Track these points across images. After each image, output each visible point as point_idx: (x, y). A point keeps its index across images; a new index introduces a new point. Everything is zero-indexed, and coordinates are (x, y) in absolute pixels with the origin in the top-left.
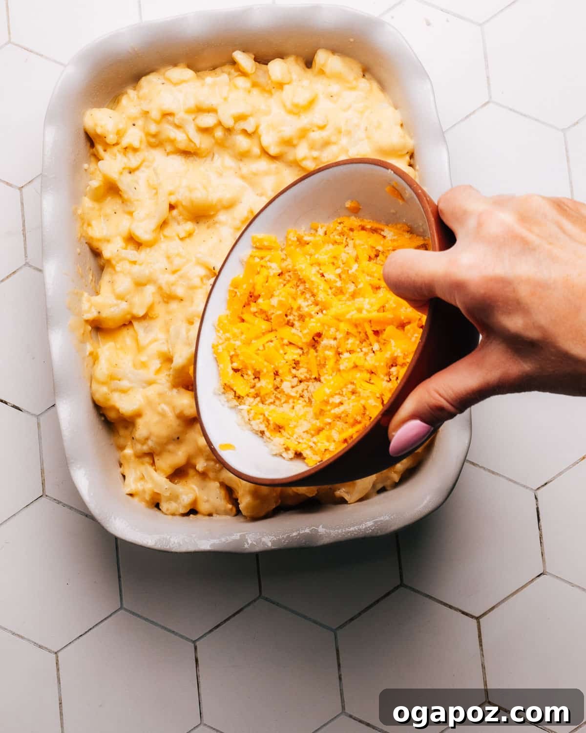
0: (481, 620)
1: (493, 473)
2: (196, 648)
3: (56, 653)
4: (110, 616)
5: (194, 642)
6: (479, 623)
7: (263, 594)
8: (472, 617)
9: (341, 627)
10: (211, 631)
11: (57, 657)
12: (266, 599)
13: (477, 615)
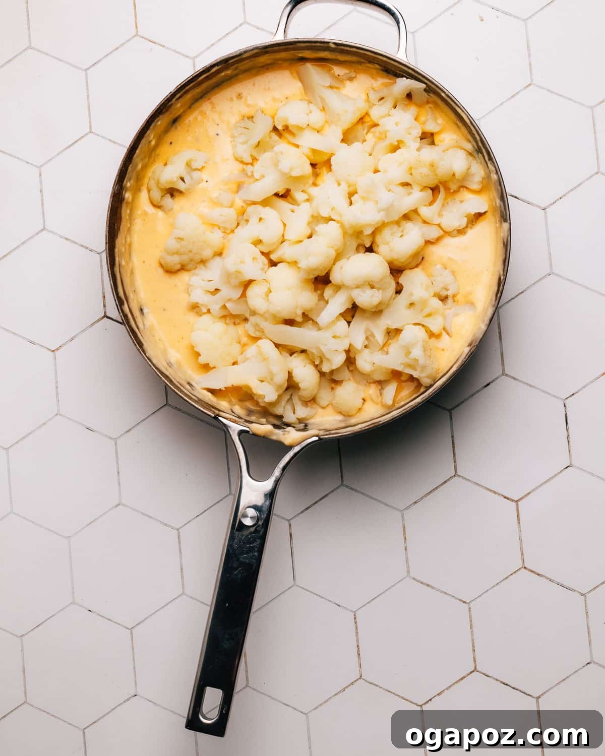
0: (519, 503)
1: (531, 386)
2: (290, 525)
3: (178, 530)
4: (221, 500)
5: (289, 521)
6: (517, 505)
7: (345, 483)
8: (513, 500)
9: (407, 508)
10: (302, 512)
11: (179, 533)
12: (347, 486)
13: (516, 499)
